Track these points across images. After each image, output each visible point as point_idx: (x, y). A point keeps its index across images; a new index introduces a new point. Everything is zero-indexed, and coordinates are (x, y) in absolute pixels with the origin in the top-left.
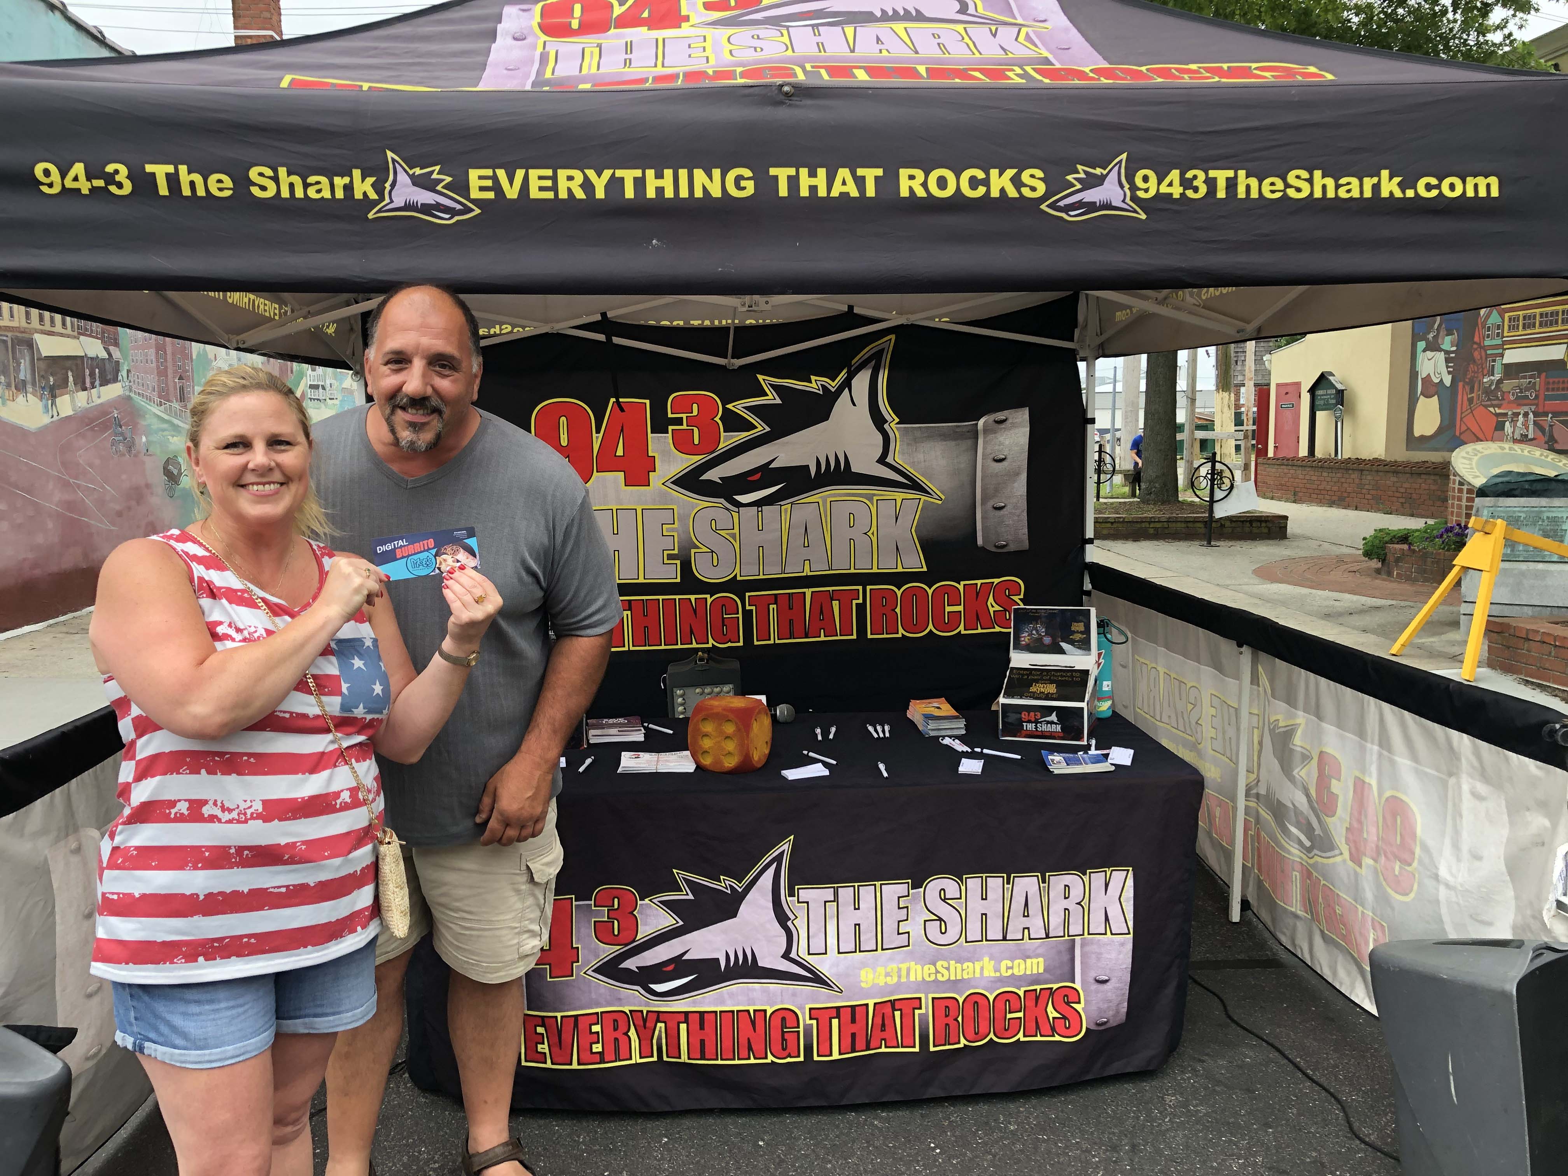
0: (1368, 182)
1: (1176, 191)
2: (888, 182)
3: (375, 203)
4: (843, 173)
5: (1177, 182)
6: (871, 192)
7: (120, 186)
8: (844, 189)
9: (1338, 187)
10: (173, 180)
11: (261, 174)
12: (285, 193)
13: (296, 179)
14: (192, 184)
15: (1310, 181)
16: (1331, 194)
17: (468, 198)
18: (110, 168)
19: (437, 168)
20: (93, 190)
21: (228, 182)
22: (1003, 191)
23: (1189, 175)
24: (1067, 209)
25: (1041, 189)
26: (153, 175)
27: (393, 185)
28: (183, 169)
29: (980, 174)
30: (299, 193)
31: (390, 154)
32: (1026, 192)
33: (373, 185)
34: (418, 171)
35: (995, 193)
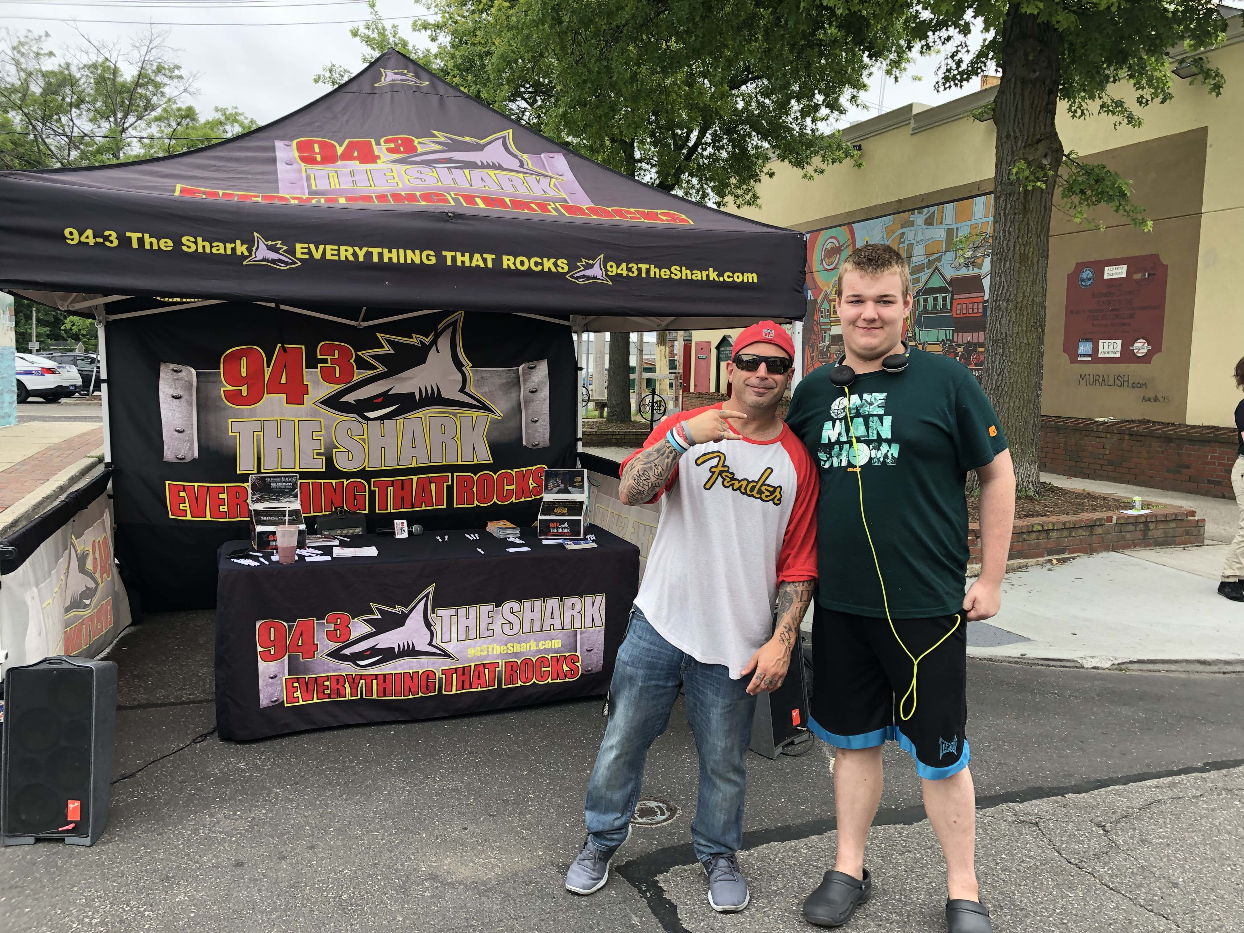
0: (705, 273)
1: (625, 273)
2: (498, 261)
3: (247, 257)
4: (477, 256)
5: (625, 268)
6: (490, 265)
7: (111, 242)
8: (478, 263)
9: (692, 274)
10: (141, 241)
11: (188, 240)
12: (200, 250)
13: (207, 244)
14: (151, 243)
15: (681, 271)
16: (689, 278)
17: (295, 257)
18: (107, 233)
19: (280, 242)
20: (96, 243)
21: (170, 243)
22: (549, 268)
23: (630, 266)
24: (578, 278)
25: (566, 269)
26: (130, 238)
27: (257, 249)
28: (147, 236)
29: (539, 261)
30: (208, 250)
31: (256, 234)
32: (560, 269)
33: (247, 249)
34: (270, 243)
35: (546, 269)
